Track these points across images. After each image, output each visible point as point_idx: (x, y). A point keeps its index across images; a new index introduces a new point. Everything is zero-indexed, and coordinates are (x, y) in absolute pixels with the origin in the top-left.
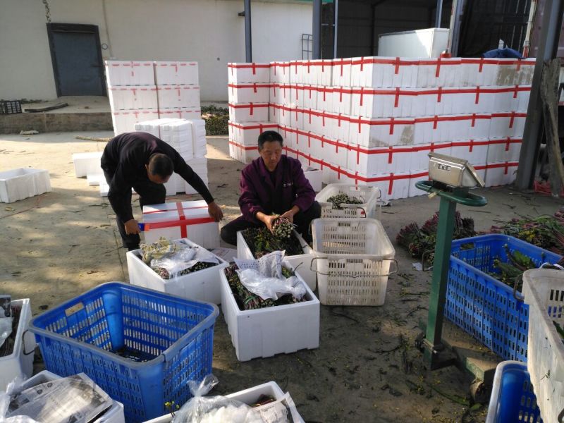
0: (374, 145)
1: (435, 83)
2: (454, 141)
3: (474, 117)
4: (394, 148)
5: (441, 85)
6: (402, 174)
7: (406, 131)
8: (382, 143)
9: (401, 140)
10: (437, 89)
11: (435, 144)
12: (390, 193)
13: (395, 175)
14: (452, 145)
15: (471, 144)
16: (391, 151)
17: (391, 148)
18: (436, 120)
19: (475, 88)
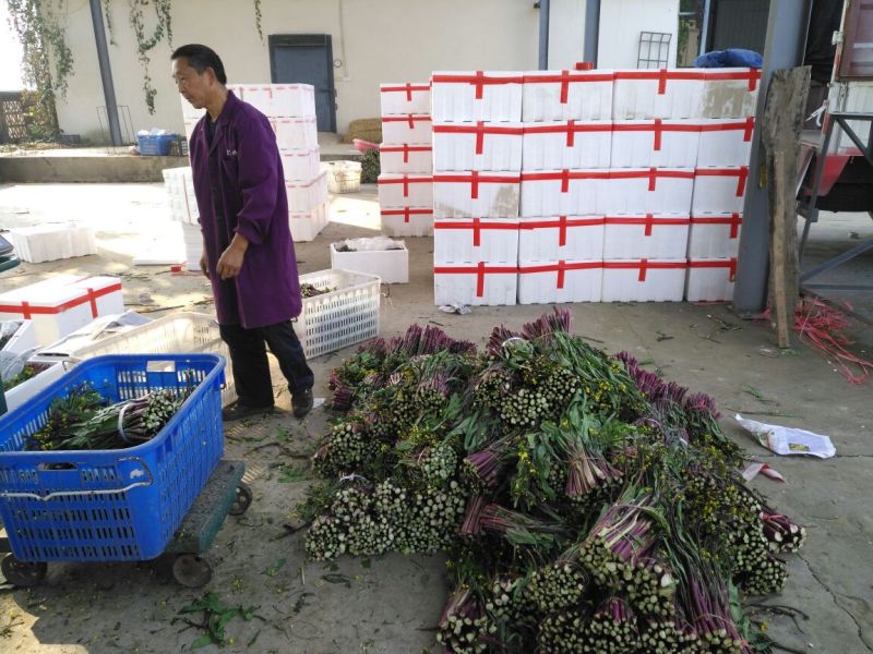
0: (444, 215)
1: (558, 114)
2: (609, 216)
3: (653, 174)
4: (482, 221)
5: (573, 117)
6: (502, 265)
7: (503, 194)
8: (459, 212)
9: (495, 208)
10: (565, 123)
11: (568, 219)
12: (480, 293)
13: (486, 265)
14: (605, 221)
15: (649, 222)
16: (477, 226)
17: (476, 220)
18: (565, 177)
19: (653, 122)
